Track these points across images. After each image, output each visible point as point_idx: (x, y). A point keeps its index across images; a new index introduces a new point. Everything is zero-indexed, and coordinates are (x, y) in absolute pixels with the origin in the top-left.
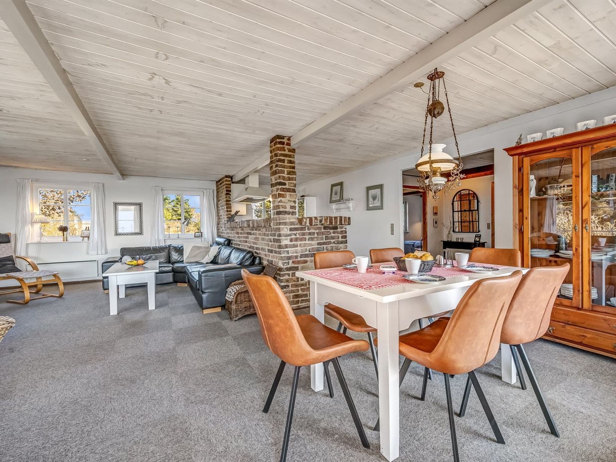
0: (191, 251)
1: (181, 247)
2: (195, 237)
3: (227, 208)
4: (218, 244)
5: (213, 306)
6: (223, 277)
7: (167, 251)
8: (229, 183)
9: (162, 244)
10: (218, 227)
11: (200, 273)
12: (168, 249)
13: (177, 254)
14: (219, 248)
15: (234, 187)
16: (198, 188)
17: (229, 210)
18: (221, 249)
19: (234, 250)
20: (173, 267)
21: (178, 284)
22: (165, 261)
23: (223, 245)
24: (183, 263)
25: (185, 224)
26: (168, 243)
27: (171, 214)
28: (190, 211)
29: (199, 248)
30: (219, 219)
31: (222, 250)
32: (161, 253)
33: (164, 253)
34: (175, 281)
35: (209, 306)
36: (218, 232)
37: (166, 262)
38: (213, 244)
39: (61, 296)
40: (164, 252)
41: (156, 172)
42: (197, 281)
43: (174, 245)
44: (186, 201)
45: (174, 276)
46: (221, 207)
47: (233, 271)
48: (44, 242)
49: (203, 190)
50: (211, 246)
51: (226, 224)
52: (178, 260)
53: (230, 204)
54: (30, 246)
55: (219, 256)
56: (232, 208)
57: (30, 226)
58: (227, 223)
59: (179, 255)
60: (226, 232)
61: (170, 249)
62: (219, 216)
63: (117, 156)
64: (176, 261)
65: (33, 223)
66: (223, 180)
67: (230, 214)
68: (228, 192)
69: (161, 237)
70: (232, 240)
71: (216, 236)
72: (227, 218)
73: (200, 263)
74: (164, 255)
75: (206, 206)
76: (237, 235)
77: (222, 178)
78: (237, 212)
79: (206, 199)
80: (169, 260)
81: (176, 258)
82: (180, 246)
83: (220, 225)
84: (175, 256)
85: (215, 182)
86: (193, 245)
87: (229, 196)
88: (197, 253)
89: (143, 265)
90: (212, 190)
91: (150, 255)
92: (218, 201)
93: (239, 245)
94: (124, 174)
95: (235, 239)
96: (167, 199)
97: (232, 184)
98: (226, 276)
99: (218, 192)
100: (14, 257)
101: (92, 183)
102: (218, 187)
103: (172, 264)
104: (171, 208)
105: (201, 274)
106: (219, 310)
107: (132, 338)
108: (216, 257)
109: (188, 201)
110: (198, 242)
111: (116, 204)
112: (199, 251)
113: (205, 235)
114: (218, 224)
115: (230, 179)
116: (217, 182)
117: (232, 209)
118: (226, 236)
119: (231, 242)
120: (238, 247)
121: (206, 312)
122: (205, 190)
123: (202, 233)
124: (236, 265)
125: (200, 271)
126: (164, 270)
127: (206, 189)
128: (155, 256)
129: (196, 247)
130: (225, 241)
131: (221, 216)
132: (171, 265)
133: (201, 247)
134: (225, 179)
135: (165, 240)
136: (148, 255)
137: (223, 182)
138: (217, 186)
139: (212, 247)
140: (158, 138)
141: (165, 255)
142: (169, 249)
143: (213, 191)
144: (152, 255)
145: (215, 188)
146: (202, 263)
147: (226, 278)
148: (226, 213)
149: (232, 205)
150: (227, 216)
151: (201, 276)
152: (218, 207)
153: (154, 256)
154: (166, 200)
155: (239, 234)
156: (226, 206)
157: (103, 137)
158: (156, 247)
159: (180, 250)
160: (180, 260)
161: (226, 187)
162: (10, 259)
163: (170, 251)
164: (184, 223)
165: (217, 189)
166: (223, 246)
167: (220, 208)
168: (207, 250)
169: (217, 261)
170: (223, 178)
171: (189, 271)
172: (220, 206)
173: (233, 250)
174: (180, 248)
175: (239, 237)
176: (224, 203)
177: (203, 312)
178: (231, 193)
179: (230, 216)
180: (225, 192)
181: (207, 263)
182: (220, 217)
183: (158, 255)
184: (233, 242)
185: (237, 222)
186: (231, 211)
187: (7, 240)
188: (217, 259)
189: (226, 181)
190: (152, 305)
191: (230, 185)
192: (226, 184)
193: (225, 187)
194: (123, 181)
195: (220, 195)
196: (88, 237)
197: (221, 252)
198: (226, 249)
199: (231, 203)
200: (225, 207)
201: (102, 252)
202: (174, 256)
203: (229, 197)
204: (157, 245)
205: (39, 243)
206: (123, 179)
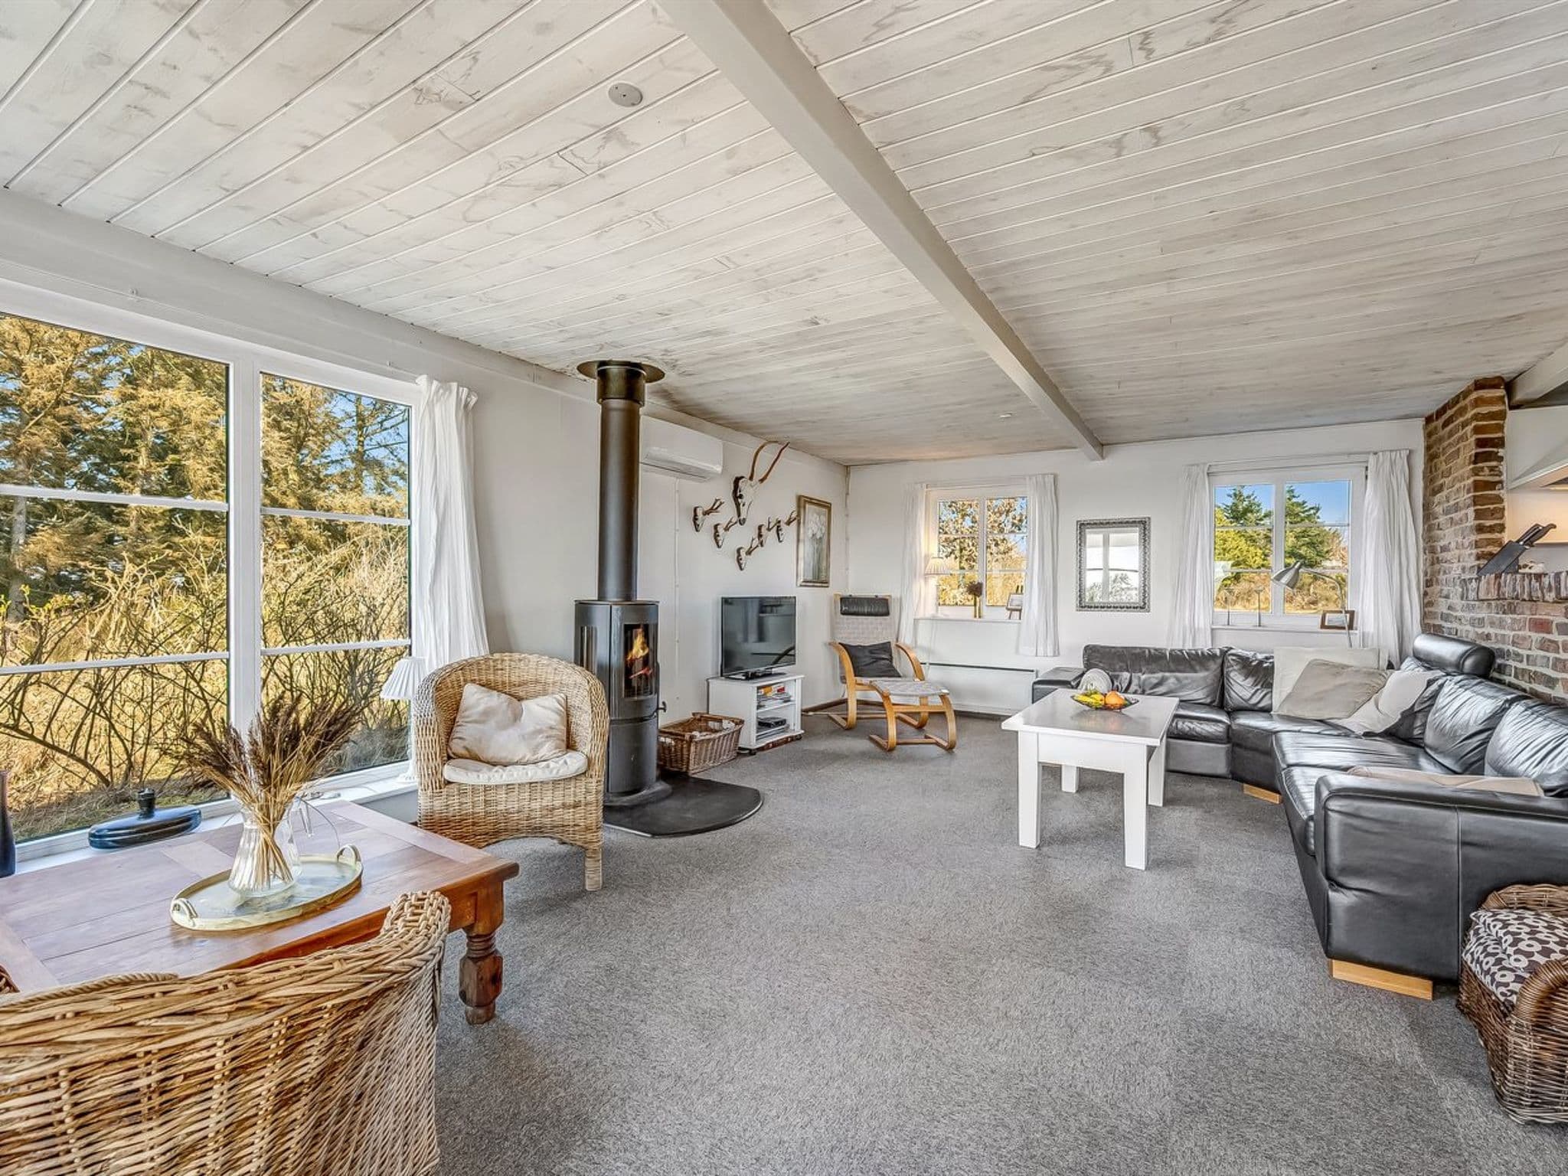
0: (1304, 676)
1: (1267, 658)
2: (1323, 626)
3: (1476, 518)
4: (1428, 662)
5: (1387, 960)
6: (1449, 842)
7: (1214, 666)
8: (1495, 409)
9: (1204, 645)
10: (1426, 594)
11: (1325, 793)
12: (1219, 661)
13: (1250, 681)
14: (1430, 683)
15: (1518, 424)
16: (1343, 454)
17: (1488, 523)
18: (1441, 686)
19: (1517, 709)
20: (1229, 727)
21: (1245, 785)
22: (1208, 700)
23: (1450, 670)
24: (1271, 718)
25: (1285, 579)
26: (1223, 642)
27: (1259, 552)
28: (1321, 543)
29: (1339, 669)
30: (1435, 561)
31: (1446, 690)
32: (1196, 672)
33: (1206, 673)
34: (1237, 776)
35: (1368, 955)
36: (1425, 616)
37: (1209, 705)
38: (1402, 661)
39: (950, 749)
40: (1207, 670)
41: (1187, 420)
42: (1311, 818)
43: (1240, 652)
44: (1312, 512)
45: (1232, 759)
46: (1446, 512)
47: (1516, 826)
48: (943, 617)
49: (1362, 458)
50: (1390, 666)
51: (1474, 584)
52: (1254, 701)
53: (1500, 500)
54: (921, 624)
55: (1430, 717)
56: (1506, 513)
57: (922, 582)
58: (1478, 579)
59: (1255, 684)
60: (1468, 615)
61: (1226, 664)
62: (1433, 551)
63: (1071, 387)
64: (1245, 704)
65: (927, 576)
66: (1462, 404)
67: (1497, 542)
68: (1489, 448)
69: (1202, 621)
70: (1503, 654)
71: (1417, 627)
72: (1478, 558)
73: (1336, 727)
74: (1205, 678)
75: (1375, 513)
76: (1536, 636)
77: (1458, 396)
78: (1535, 534)
79: (1375, 491)
80: (1220, 701)
81: (1246, 694)
82: (1260, 657)
83: (1436, 588)
84: (1241, 688)
85: (1421, 422)
86: (1311, 658)
87: (1494, 463)
88: (1326, 687)
89: (1123, 710)
90: (1404, 454)
91: (1160, 675)
92: (1432, 488)
93: (1551, 682)
94: (1102, 443)
95: (1524, 652)
96: (1251, 512)
97: (1510, 413)
98: (1469, 838)
99: (1431, 457)
100: (893, 646)
101: (1031, 477)
102: (1434, 438)
103: (1229, 714)
104: (1262, 536)
105: (1328, 799)
106: (1420, 989)
107: (1039, 971)
108: (1410, 715)
109: (1318, 509)
110: (1335, 649)
111: (1082, 526)
112: (1339, 681)
113: (1367, 622)
114: (1429, 583)
115: (1501, 392)
116: (1429, 420)
117: (1508, 519)
118: (1468, 631)
119: (1499, 661)
120: (1541, 688)
121: (1343, 971)
122: (1372, 459)
123: (1352, 613)
124: (1534, 791)
125: (1328, 785)
126: (1198, 729)
127: (1375, 453)
128: (1178, 679)
129: (1325, 664)
130: (1464, 656)
131: (1444, 549)
132: (1224, 718)
133: (1344, 667)
134: (1474, 395)
135: (1212, 630)
136: (1156, 675)
137: (1462, 411)
138: (1429, 435)
139: (1395, 676)
140: (1169, 276)
141: (1209, 681)
142: (1223, 662)
143: (1409, 458)
144: (1167, 674)
145: (1418, 443)
146: (1347, 733)
147: (1470, 850)
148: (1474, 537)
149: (1505, 504)
150: (1474, 551)
151: (1326, 809)
152: (1428, 514)
153: (1172, 680)
154: (1249, 515)
155: (1549, 632)
156: (1472, 509)
157: (1018, 329)
158: (1181, 651)
159: (1261, 672)
160: (1261, 705)
161: (1477, 430)
162: (885, 648)
163: (1225, 670)
164: (1279, 578)
165: (1428, 448)
166: (1448, 674)
167: (1442, 519)
168: (1372, 682)
169: (1416, 732)
170: (1465, 394)
171: (1284, 755)
172: (1439, 510)
173: (1511, 702)
174: (1261, 662)
175: (1544, 646)
176: (1465, 497)
177: (1331, 970)
178: (1501, 452)
179: (1495, 550)
180: (1469, 449)
181: (1368, 735)
182: (1441, 556)
183: (1186, 678)
184: (1510, 662)
185: (1538, 577)
186: (1502, 528)
187: (882, 610)
188: (1418, 723)
189: (1477, 402)
190: (1135, 854)
191: (1502, 415)
192: (1476, 417)
193: (1469, 428)
194: (1101, 462)
195: (1444, 467)
196: (1020, 611)
197: (1441, 701)
198: (1468, 694)
199: (1503, 493)
200: (1471, 512)
201: (1045, 652)
202: (1236, 688)
203: (1492, 469)
204: (1188, 646)
205: (934, 619)
206: (1103, 458)
